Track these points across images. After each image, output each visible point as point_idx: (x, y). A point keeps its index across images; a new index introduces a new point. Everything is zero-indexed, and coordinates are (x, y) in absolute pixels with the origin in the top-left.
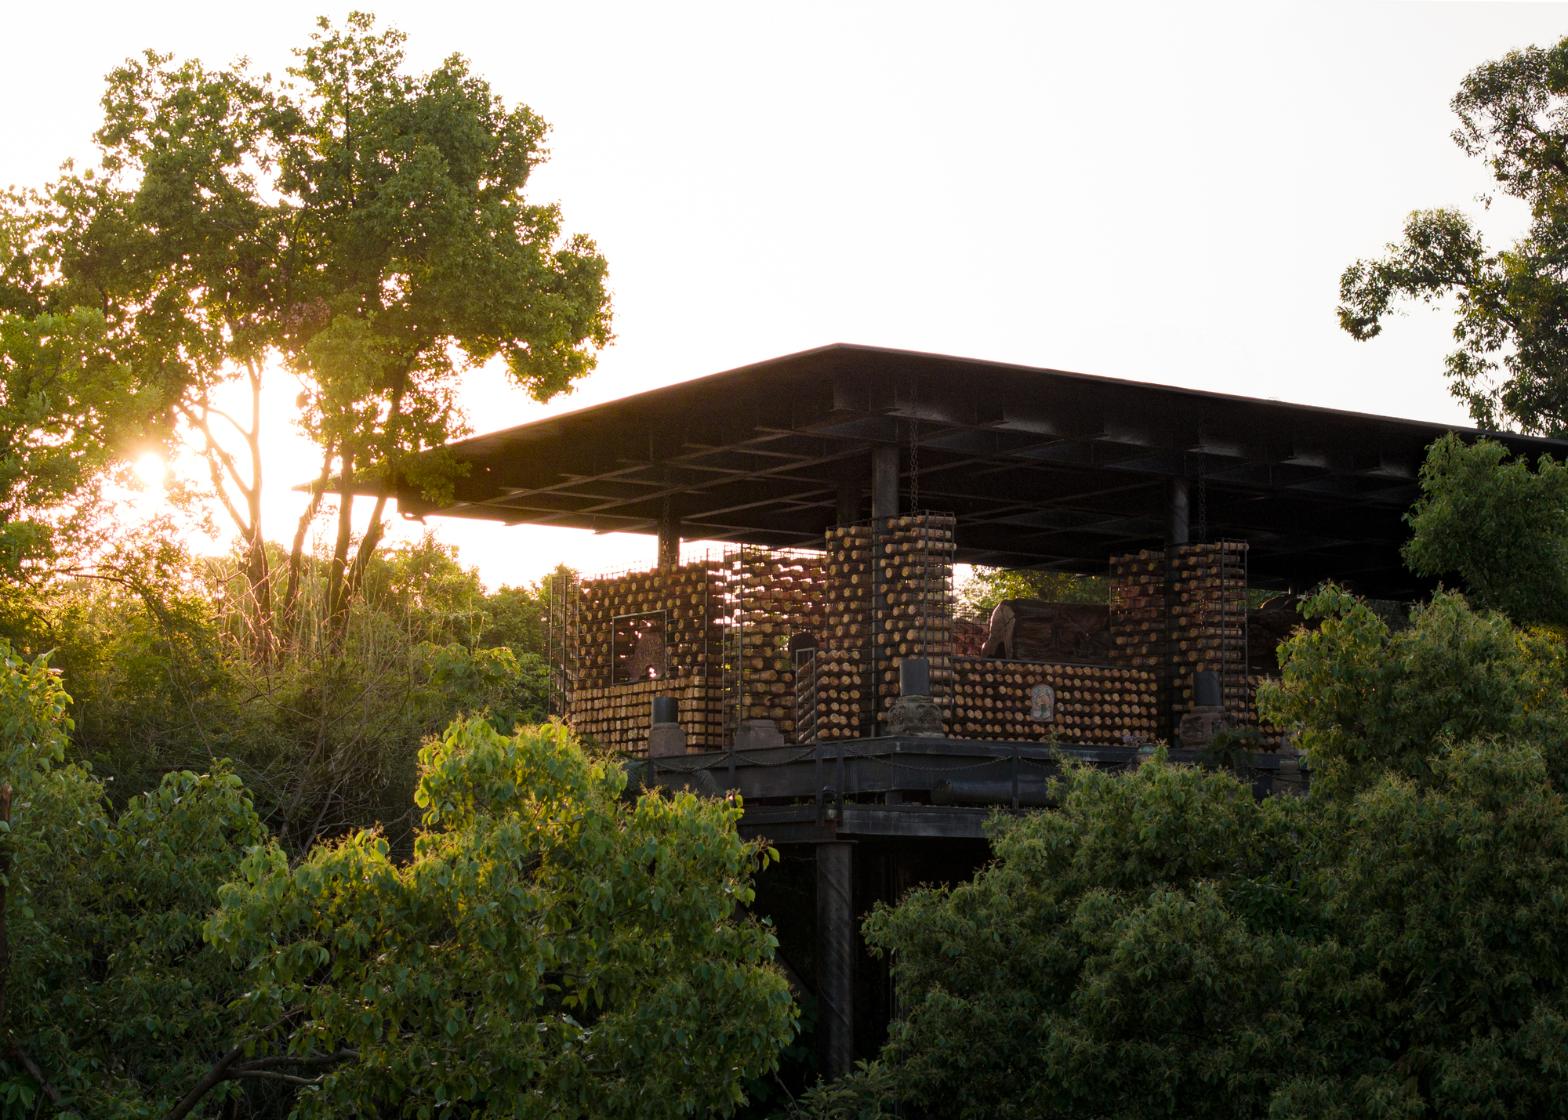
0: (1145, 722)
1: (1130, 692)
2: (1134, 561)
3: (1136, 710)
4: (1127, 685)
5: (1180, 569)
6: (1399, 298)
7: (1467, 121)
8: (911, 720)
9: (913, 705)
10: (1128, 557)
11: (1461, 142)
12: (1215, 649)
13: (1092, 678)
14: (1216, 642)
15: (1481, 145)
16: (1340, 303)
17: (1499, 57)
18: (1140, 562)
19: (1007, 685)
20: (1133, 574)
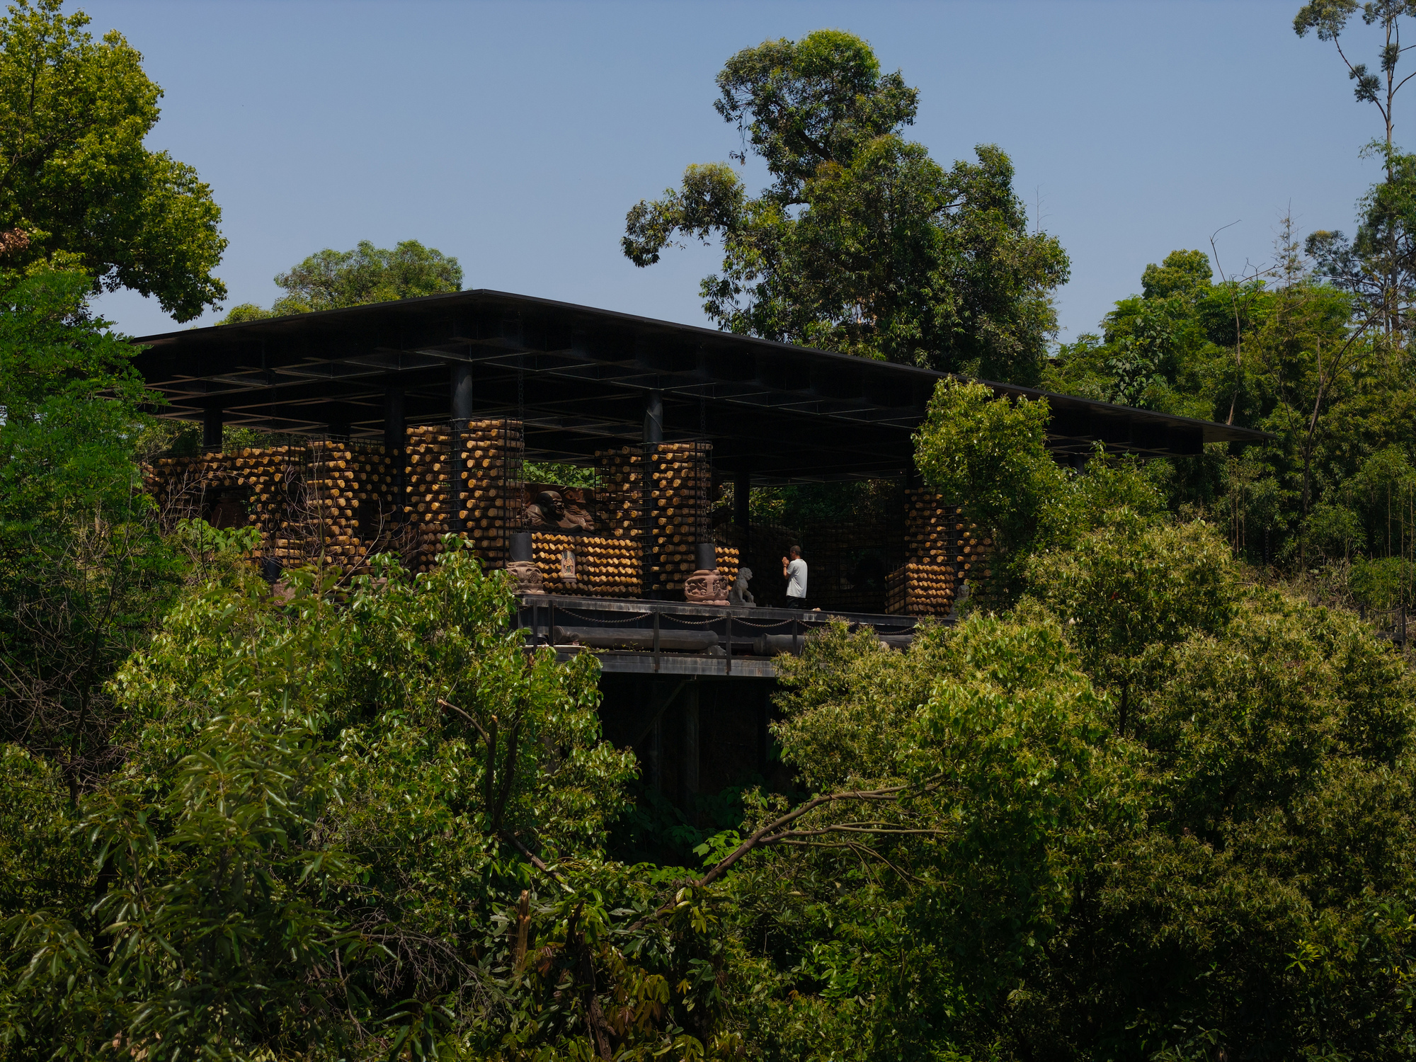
0: (635, 580)
1: (625, 557)
2: (617, 455)
3: (630, 571)
4: (624, 551)
5: (660, 462)
6: (675, 234)
7: (728, 93)
8: (522, 581)
9: (523, 569)
10: (612, 452)
11: (721, 109)
12: (689, 525)
13: (600, 546)
14: (691, 520)
15: (738, 113)
16: (626, 235)
17: (756, 45)
18: (622, 456)
19: (545, 551)
20: (616, 465)
